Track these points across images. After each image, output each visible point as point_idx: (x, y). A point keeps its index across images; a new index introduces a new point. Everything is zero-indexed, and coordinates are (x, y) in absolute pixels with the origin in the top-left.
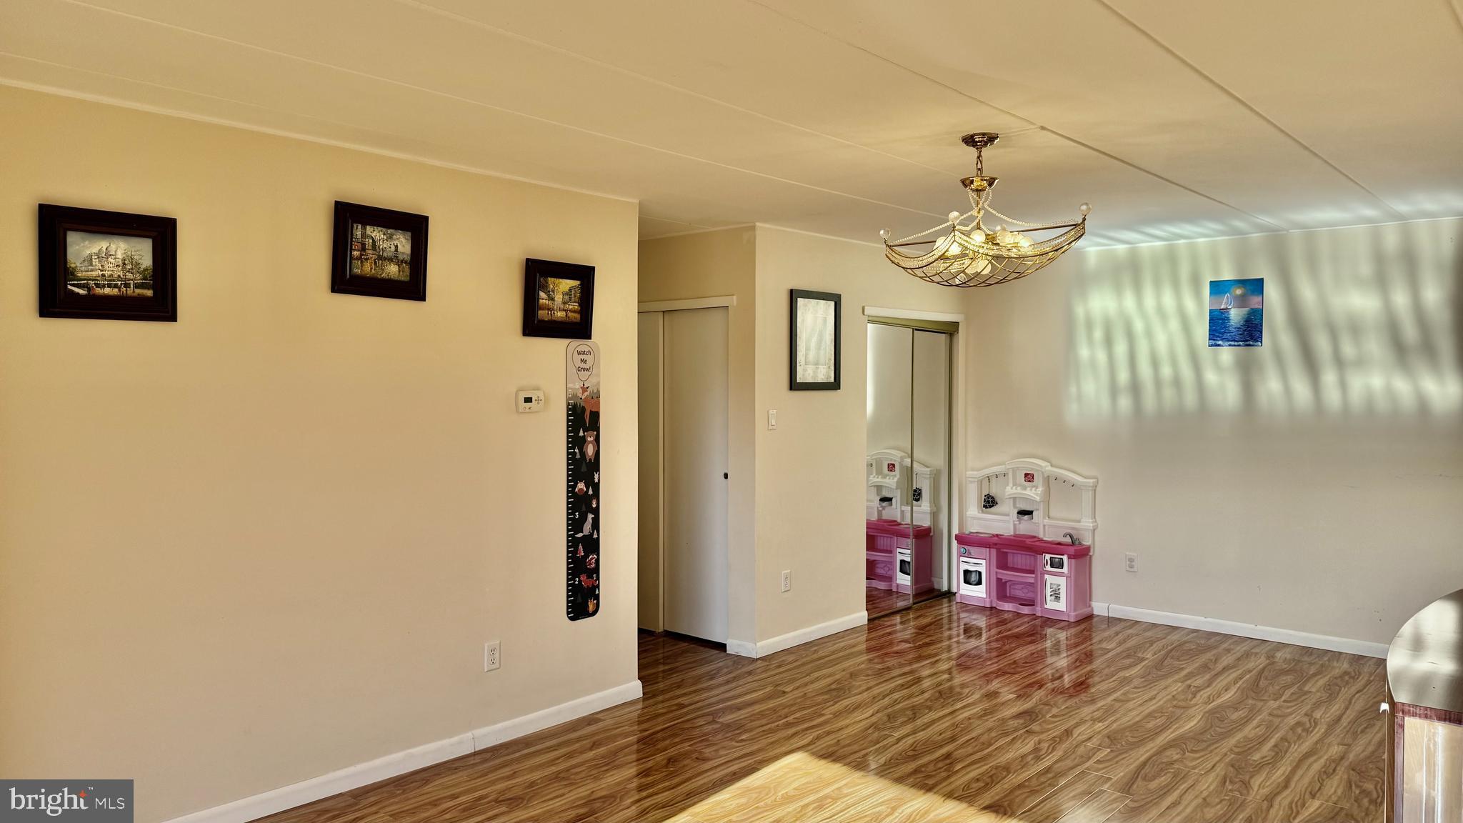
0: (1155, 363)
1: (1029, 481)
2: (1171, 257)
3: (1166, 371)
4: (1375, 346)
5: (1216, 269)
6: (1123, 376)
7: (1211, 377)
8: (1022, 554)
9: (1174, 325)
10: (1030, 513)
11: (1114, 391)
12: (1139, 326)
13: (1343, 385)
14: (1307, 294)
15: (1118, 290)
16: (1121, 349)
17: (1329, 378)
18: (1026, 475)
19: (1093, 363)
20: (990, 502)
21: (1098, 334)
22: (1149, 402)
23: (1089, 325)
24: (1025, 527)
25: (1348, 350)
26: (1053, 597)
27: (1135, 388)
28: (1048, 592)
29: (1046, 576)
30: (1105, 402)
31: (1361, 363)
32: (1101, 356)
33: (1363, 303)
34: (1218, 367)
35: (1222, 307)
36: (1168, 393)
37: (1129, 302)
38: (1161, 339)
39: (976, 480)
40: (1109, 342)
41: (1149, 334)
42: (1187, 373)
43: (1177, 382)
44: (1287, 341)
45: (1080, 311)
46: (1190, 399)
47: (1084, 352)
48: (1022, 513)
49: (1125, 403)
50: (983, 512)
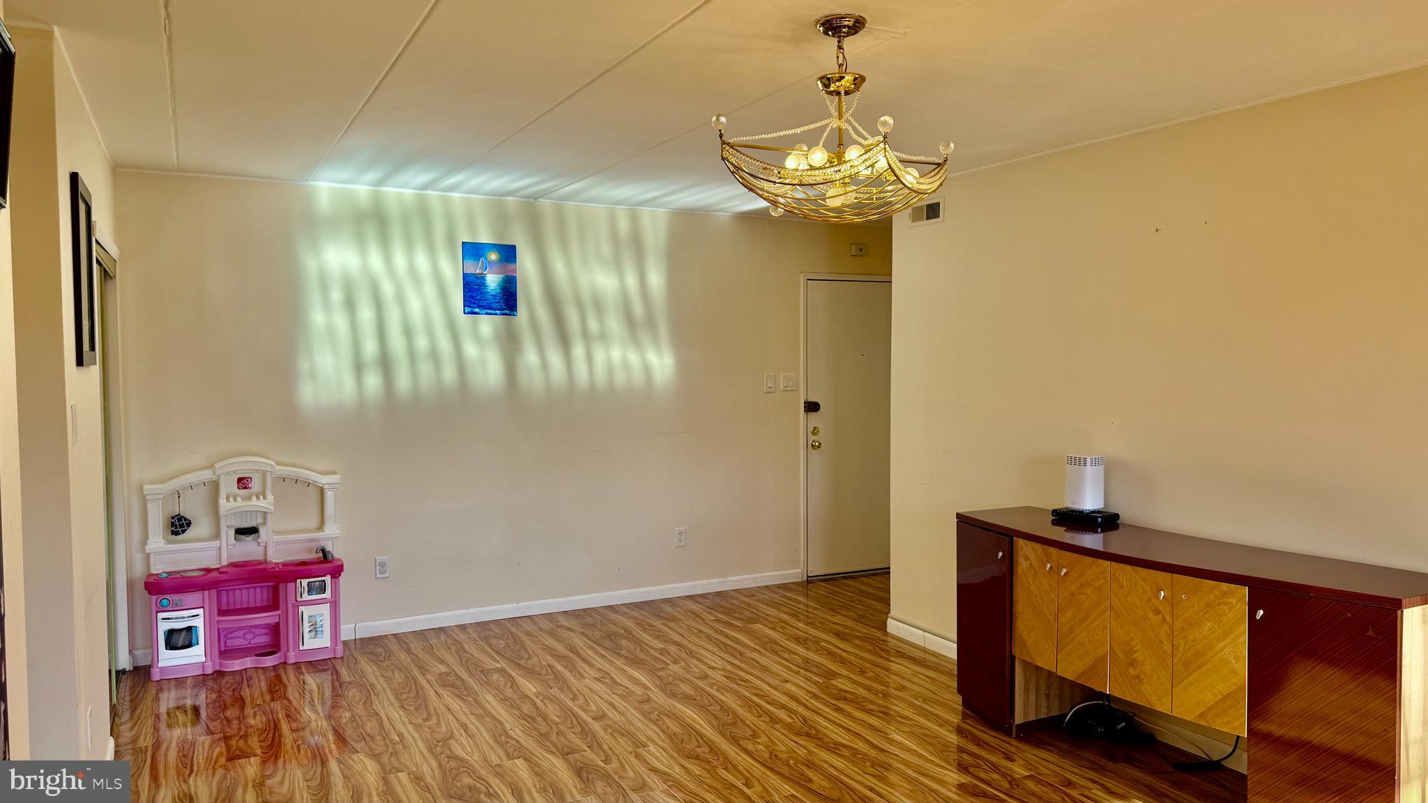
0: (408, 333)
1: (245, 488)
2: (422, 210)
3: (422, 343)
4: (614, 324)
5: (472, 228)
6: (370, 348)
7: (470, 350)
8: (248, 588)
9: (430, 291)
10: (253, 531)
11: (359, 367)
12: (387, 289)
13: (589, 358)
14: (559, 268)
15: (361, 243)
16: (366, 314)
17: (578, 351)
18: (240, 480)
19: (331, 331)
20: (179, 525)
21: (336, 296)
22: (403, 382)
23: (324, 284)
24: (248, 550)
25: (593, 325)
26: (313, 634)
27: (385, 363)
28: (306, 627)
29: (302, 608)
30: (349, 382)
31: (604, 337)
32: (341, 322)
33: (604, 281)
34: (477, 338)
35: (478, 272)
36: (425, 369)
37: (376, 261)
38: (415, 305)
39: (161, 496)
40: (350, 305)
41: (401, 299)
42: (445, 345)
43: (434, 356)
44: (543, 314)
45: (310, 265)
46: (449, 374)
47: (318, 318)
48: (241, 532)
49: (373, 381)
50: (170, 542)
